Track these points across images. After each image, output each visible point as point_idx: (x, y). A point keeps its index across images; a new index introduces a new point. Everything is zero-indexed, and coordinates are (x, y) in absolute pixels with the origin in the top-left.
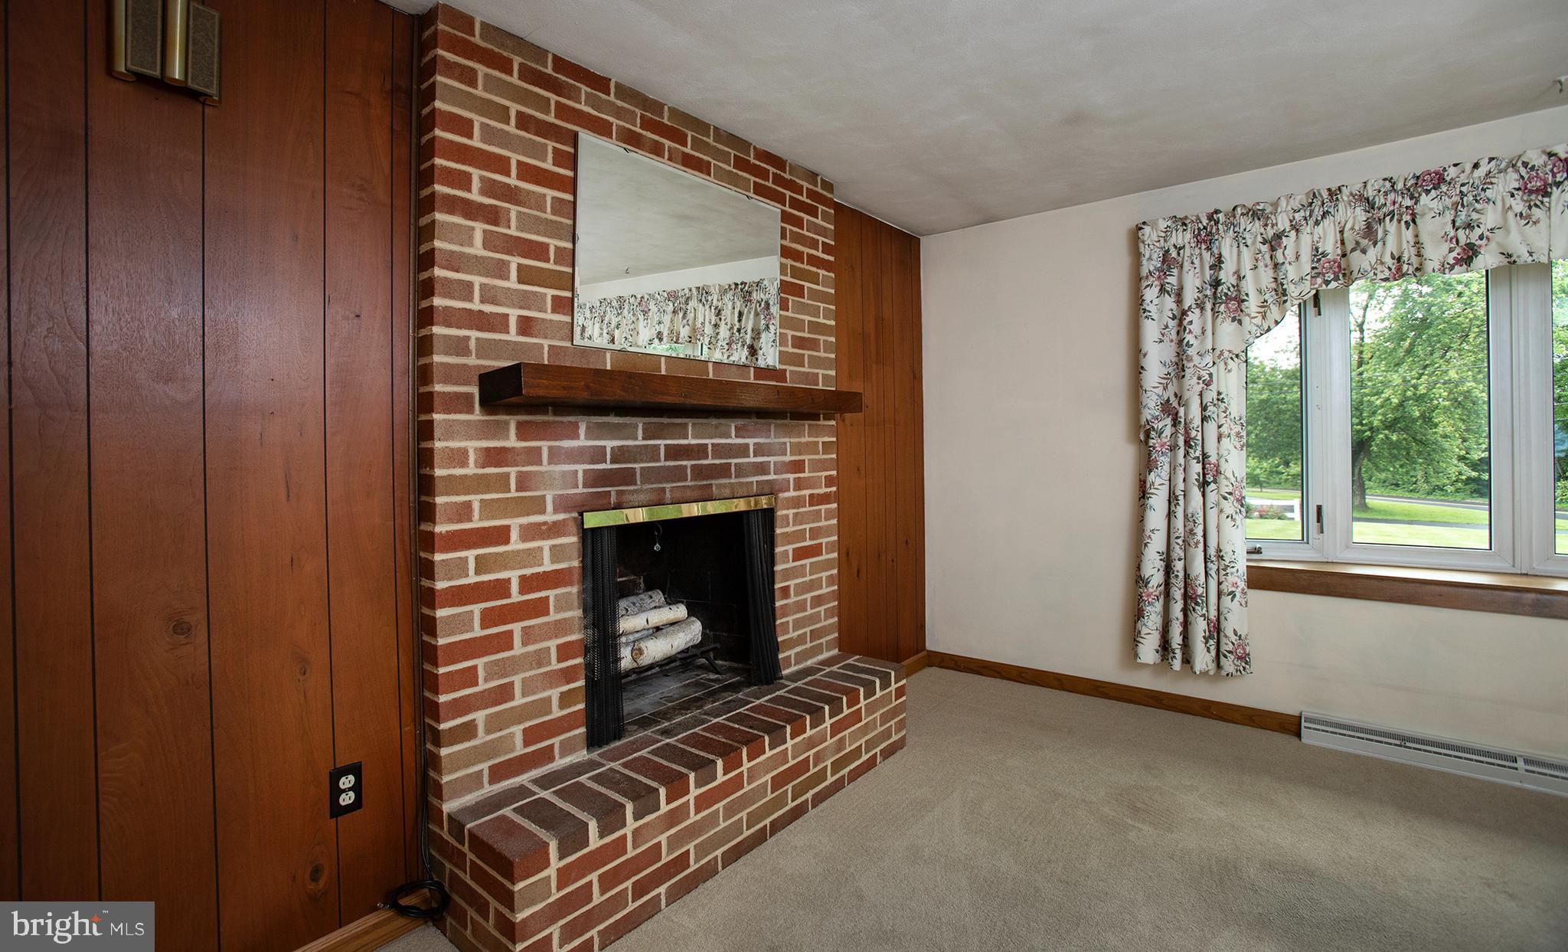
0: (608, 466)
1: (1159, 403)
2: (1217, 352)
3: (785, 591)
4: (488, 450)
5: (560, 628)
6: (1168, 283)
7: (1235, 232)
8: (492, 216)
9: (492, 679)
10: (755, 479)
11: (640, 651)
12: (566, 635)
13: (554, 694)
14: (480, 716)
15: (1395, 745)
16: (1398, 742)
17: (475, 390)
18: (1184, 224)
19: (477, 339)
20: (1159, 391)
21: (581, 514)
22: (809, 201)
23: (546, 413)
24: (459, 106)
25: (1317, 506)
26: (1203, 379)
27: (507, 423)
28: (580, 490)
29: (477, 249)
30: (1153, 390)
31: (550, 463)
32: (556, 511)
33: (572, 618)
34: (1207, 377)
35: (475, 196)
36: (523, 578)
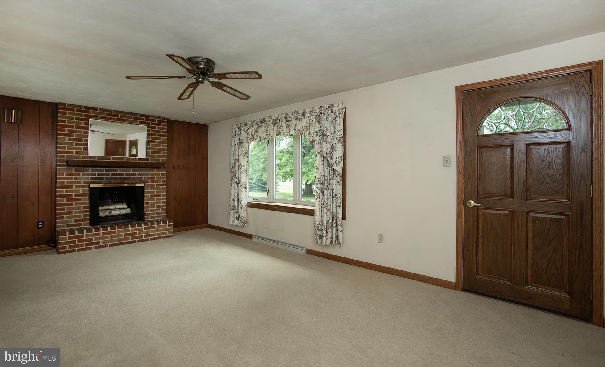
0: (96, 176)
3: (148, 203)
4: (68, 173)
5: (83, 203)
8: (70, 135)
9: (68, 210)
10: (138, 180)
11: (111, 212)
12: (85, 205)
13: (82, 215)
14: (65, 216)
17: (66, 164)
19: (66, 155)
21: (89, 184)
22: (158, 123)
23: (82, 167)
24: (63, 118)
27: (73, 169)
28: (89, 180)
29: (67, 141)
31: (82, 175)
32: (83, 183)
33: (87, 202)
35: (66, 132)
36: (75, 194)
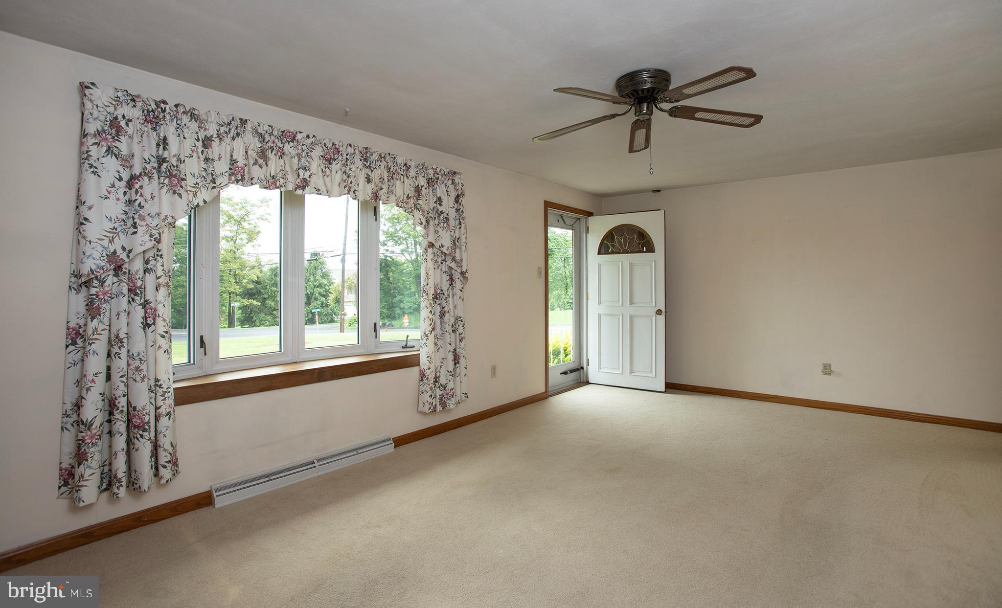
1: (104, 255)
2: (163, 217)
6: (116, 147)
7: (178, 124)
15: (267, 481)
16: (267, 479)
18: (134, 101)
20: (106, 243)
25: (201, 336)
26: (155, 237)
30: (99, 241)
34: (157, 235)
